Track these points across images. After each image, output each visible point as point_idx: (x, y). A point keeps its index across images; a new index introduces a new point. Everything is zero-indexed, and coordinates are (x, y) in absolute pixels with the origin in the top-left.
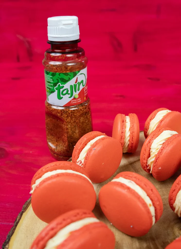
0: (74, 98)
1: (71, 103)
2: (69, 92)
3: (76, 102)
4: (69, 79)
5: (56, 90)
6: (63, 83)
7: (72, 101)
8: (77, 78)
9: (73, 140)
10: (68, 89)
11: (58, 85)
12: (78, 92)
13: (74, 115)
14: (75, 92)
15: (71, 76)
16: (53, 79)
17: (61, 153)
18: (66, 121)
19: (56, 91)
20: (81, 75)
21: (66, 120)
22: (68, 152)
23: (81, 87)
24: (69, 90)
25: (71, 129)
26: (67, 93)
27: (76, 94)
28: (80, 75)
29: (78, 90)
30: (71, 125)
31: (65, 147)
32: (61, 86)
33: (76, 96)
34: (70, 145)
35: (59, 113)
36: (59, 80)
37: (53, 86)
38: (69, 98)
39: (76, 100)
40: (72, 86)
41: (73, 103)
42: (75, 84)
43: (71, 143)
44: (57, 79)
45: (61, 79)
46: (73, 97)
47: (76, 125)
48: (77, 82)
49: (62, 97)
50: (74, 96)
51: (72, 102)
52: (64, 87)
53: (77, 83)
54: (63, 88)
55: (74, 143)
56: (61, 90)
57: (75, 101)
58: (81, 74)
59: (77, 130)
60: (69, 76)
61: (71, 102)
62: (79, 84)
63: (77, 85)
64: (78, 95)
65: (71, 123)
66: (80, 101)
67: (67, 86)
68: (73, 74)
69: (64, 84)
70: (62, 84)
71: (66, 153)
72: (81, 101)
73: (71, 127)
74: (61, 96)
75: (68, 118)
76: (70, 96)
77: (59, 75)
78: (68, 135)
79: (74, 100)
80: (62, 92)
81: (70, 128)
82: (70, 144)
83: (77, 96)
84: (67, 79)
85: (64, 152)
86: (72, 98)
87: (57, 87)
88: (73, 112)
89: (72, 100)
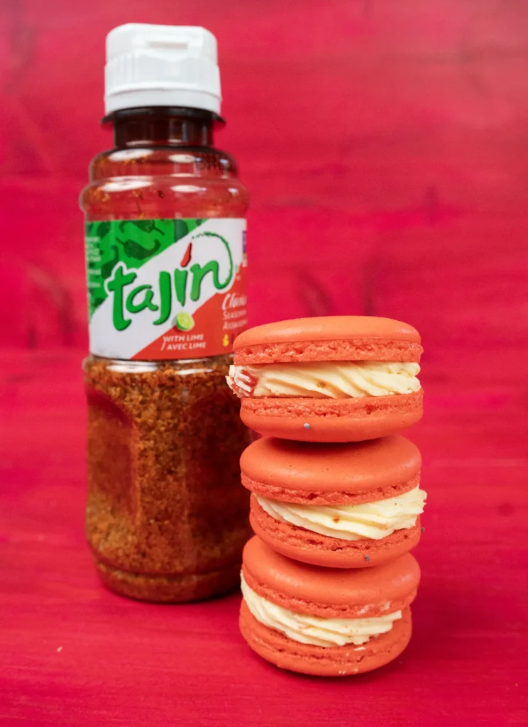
0: (176, 330)
1: (162, 348)
2: (157, 301)
3: (184, 348)
4: (158, 248)
5: (111, 290)
6: (133, 260)
7: (167, 339)
8: (190, 246)
9: (163, 507)
10: (150, 287)
11: (118, 269)
12: (192, 307)
13: (171, 400)
14: (179, 304)
15: (163, 234)
16: (103, 249)
17: (118, 557)
18: (138, 420)
19: (111, 296)
20: (205, 237)
21: (139, 416)
22: (144, 555)
23: (208, 290)
24: (156, 290)
25: (157, 457)
26: (147, 304)
27: (184, 314)
28: (201, 238)
29: (196, 298)
30: (155, 441)
31: (134, 534)
32: (126, 272)
33: (186, 320)
34: (150, 524)
35: (115, 385)
36: (121, 248)
37: (101, 278)
38: (157, 323)
39: (182, 338)
40: (167, 276)
41: (170, 347)
42: (182, 269)
43: (157, 520)
44: (115, 248)
45: (126, 244)
46: (173, 322)
47: (177, 442)
48: (191, 264)
49: (130, 322)
50: (176, 319)
51: (168, 344)
52: (135, 276)
53: (188, 268)
54: (132, 282)
55: (165, 519)
56: (127, 290)
57: (178, 342)
58: (208, 234)
59: (183, 464)
60: (155, 234)
61: (164, 345)
62: (200, 273)
63: (191, 276)
64: (194, 316)
65: (159, 432)
66: (203, 345)
67: (148, 273)
68: (172, 225)
69: (138, 266)
70: (128, 267)
71: (134, 560)
72: (207, 346)
73: (157, 449)
74: (127, 315)
75: (146, 408)
76: (157, 315)
77: (121, 227)
78: (145, 480)
79: (176, 337)
80: (128, 298)
81: (154, 453)
82: (152, 521)
83: (188, 324)
84: (149, 245)
85: (127, 556)
86: (168, 326)
87: (112, 278)
88: (169, 383)
89: (168, 334)
